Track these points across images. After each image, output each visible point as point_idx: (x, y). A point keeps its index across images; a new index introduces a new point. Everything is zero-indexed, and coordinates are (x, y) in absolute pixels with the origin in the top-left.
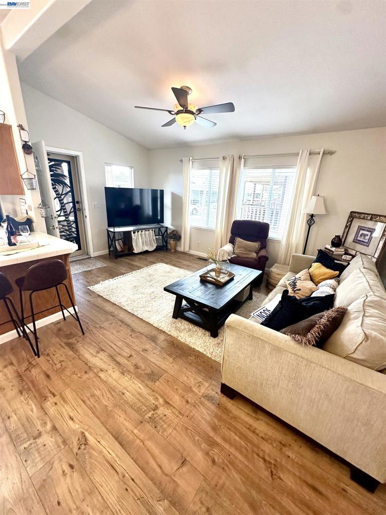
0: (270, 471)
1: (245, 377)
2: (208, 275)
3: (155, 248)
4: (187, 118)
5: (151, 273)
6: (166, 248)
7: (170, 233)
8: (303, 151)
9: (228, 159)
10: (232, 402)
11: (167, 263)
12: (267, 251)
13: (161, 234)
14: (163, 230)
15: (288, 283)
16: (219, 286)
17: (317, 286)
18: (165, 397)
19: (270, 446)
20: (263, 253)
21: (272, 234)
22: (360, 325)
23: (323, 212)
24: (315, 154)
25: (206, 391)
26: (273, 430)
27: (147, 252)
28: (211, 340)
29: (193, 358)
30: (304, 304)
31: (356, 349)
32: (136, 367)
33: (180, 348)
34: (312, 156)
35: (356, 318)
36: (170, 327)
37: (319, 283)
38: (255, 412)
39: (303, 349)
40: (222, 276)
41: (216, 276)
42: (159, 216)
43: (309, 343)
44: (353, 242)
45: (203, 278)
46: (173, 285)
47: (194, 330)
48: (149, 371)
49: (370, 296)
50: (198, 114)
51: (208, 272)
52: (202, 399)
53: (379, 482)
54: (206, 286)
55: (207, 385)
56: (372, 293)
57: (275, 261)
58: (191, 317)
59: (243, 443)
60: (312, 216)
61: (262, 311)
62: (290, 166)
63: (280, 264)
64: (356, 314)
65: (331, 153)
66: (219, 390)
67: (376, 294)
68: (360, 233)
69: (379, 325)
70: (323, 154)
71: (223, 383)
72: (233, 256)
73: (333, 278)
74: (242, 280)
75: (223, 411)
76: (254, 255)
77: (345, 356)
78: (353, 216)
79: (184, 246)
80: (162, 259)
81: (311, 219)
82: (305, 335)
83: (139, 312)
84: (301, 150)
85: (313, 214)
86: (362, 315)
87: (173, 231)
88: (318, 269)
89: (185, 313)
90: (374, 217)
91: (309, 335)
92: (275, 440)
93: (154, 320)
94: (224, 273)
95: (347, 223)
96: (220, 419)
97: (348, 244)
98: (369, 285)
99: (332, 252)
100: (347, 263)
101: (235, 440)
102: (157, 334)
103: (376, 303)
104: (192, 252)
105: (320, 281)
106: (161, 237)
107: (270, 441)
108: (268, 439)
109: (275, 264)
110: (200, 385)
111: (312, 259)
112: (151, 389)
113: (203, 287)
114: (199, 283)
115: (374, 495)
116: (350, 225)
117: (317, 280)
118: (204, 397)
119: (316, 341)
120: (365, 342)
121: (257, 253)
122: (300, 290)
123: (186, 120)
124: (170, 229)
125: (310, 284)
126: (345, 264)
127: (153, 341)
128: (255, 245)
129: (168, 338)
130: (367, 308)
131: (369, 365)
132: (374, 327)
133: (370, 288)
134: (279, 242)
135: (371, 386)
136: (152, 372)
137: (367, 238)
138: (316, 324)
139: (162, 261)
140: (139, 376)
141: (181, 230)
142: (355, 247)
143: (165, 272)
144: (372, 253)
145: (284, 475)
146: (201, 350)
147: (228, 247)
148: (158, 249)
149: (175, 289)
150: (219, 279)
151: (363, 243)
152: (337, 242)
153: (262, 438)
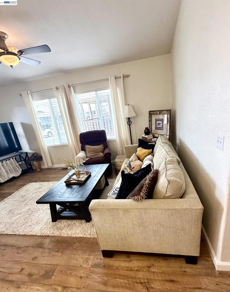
0: (146, 287)
1: (114, 238)
2: (72, 179)
3: (20, 172)
4: (11, 59)
5: (23, 194)
6: (31, 170)
7: (31, 156)
8: (110, 77)
9: (60, 89)
10: (112, 259)
11: (36, 181)
12: (109, 150)
13: (22, 159)
14: (24, 156)
15: (126, 166)
16: (82, 184)
17: (142, 162)
18: (62, 284)
19: (142, 273)
20: (107, 151)
21: (109, 137)
22: (165, 176)
23: (134, 115)
24: (118, 78)
25: (93, 262)
26: (141, 262)
27: (14, 178)
28: (87, 225)
29: (77, 244)
30: (136, 175)
31: (166, 191)
32: (30, 275)
33: (65, 242)
34: (117, 79)
35: (163, 174)
36: (52, 230)
37: (143, 159)
38: (129, 257)
39: (140, 203)
40: (81, 176)
41: (78, 178)
42: (16, 145)
43: (143, 198)
44: (155, 129)
45: (68, 183)
46: (44, 197)
47: (73, 223)
48: (43, 272)
49: (168, 158)
50: (21, 55)
51: (70, 177)
52: (92, 269)
53: (197, 257)
54: (71, 187)
55: (92, 257)
56: (168, 156)
57: (116, 154)
58: (66, 215)
59: (126, 281)
60: (129, 119)
61: (114, 190)
62: (106, 88)
63: (120, 155)
64: (163, 171)
65: (128, 76)
66: (102, 257)
67: (171, 156)
68: (157, 123)
69: (174, 173)
70: (123, 77)
71: (102, 250)
72: (87, 159)
73: (150, 154)
74: (97, 174)
75: (108, 269)
76: (101, 154)
77: (163, 198)
78: (151, 113)
79: (47, 163)
80: (30, 179)
81: (129, 121)
82: (139, 194)
83: (20, 230)
84: (109, 76)
85: (129, 118)
86: (165, 171)
87: (34, 154)
88: (141, 151)
89: (61, 214)
90: (161, 112)
91: (142, 193)
92: (144, 267)
93: (37, 230)
94: (83, 174)
95: (149, 119)
96: (107, 275)
97: (153, 131)
98: (166, 152)
99: (147, 138)
100: (155, 143)
101: (121, 283)
102: (42, 240)
103: (171, 161)
104: (56, 166)
105: (144, 158)
106: (23, 162)
107: (141, 270)
108: (140, 269)
109: (117, 156)
110: (87, 260)
111: (137, 146)
112: (49, 285)
113: (69, 190)
114: (65, 188)
115: (198, 265)
116: (151, 119)
117: (142, 158)
118: (92, 267)
119: (146, 195)
120: (169, 185)
121: (103, 152)
122: (134, 168)
123: (10, 60)
124: (29, 153)
125: (139, 162)
126: (154, 143)
127: (40, 247)
128: (100, 147)
129: (53, 239)
130: (168, 165)
131: (175, 197)
132: (171, 175)
133: (167, 153)
134: (114, 141)
135: (178, 208)
136: (46, 271)
137: (161, 125)
138: (144, 185)
139: (31, 181)
140: (34, 282)
141: (40, 152)
142: (157, 132)
143: (36, 189)
144: (166, 134)
145: (153, 284)
146: (82, 236)
147: (82, 154)
148: (24, 173)
149: (47, 199)
150: (80, 179)
151: (160, 129)
152: (148, 132)
153: (137, 271)
